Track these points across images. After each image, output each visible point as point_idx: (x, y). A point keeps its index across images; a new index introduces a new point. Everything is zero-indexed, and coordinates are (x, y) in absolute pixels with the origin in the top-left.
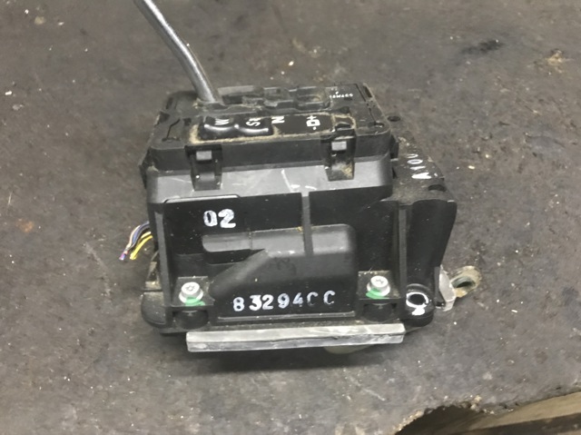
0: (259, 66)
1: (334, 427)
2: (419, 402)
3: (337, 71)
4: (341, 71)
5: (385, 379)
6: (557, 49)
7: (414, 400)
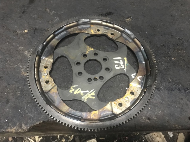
0: (34, 16)
1: (17, 123)
2: (42, 119)
3: (56, 20)
4: (58, 20)
5: (35, 112)
6: (130, 16)
7: (41, 118)
